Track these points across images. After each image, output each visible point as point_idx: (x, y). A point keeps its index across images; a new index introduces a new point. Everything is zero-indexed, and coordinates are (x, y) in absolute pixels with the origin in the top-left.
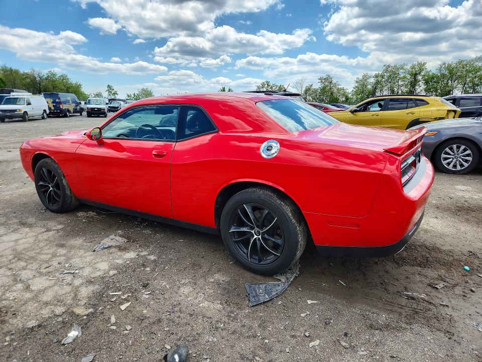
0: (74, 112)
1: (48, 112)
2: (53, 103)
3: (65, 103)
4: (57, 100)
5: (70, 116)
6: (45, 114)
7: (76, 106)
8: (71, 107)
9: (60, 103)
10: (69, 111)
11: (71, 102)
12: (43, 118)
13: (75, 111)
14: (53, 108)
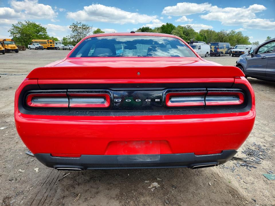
0: (225, 54)
1: (209, 53)
2: (214, 48)
3: (221, 48)
4: (217, 47)
5: (222, 56)
6: (207, 55)
7: (228, 50)
8: (224, 51)
9: (218, 48)
10: (222, 53)
11: (225, 48)
12: (206, 56)
13: (227, 53)
14: (213, 51)
